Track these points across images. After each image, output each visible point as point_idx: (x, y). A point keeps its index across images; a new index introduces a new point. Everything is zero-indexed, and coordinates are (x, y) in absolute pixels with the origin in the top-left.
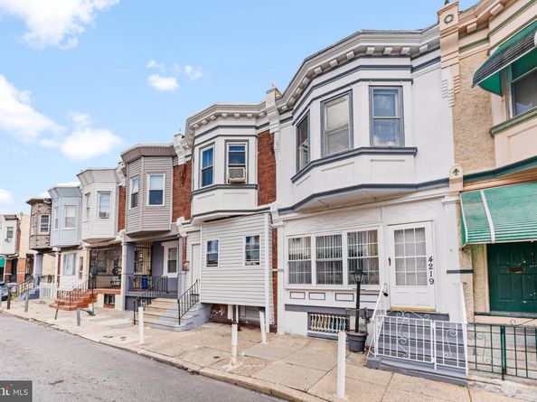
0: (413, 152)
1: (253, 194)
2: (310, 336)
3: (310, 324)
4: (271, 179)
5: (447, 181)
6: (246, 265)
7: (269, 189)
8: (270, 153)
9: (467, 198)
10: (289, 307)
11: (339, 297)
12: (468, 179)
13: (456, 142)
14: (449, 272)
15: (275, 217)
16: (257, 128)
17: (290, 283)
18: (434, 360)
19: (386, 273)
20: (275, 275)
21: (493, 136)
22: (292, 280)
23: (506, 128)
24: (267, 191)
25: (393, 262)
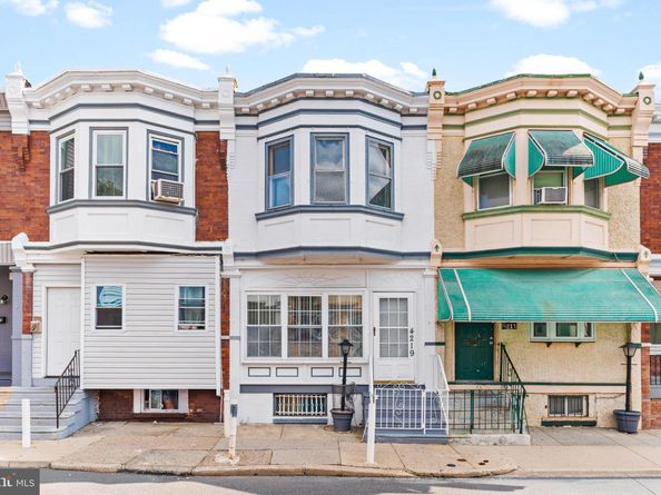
0: (400, 217)
1: (190, 222)
2: (277, 423)
3: (276, 408)
4: (219, 205)
5: (428, 255)
6: (179, 328)
7: (216, 220)
8: (219, 167)
9: (444, 275)
10: (245, 388)
11: (316, 372)
12: (446, 256)
13: (436, 217)
14: (426, 344)
15: (229, 262)
16: (196, 122)
17: (249, 355)
18: (423, 426)
19: (371, 343)
20: (225, 345)
21: (464, 220)
22: (252, 352)
23: (474, 218)
24: (212, 221)
25: (378, 332)
